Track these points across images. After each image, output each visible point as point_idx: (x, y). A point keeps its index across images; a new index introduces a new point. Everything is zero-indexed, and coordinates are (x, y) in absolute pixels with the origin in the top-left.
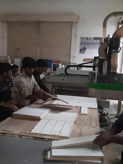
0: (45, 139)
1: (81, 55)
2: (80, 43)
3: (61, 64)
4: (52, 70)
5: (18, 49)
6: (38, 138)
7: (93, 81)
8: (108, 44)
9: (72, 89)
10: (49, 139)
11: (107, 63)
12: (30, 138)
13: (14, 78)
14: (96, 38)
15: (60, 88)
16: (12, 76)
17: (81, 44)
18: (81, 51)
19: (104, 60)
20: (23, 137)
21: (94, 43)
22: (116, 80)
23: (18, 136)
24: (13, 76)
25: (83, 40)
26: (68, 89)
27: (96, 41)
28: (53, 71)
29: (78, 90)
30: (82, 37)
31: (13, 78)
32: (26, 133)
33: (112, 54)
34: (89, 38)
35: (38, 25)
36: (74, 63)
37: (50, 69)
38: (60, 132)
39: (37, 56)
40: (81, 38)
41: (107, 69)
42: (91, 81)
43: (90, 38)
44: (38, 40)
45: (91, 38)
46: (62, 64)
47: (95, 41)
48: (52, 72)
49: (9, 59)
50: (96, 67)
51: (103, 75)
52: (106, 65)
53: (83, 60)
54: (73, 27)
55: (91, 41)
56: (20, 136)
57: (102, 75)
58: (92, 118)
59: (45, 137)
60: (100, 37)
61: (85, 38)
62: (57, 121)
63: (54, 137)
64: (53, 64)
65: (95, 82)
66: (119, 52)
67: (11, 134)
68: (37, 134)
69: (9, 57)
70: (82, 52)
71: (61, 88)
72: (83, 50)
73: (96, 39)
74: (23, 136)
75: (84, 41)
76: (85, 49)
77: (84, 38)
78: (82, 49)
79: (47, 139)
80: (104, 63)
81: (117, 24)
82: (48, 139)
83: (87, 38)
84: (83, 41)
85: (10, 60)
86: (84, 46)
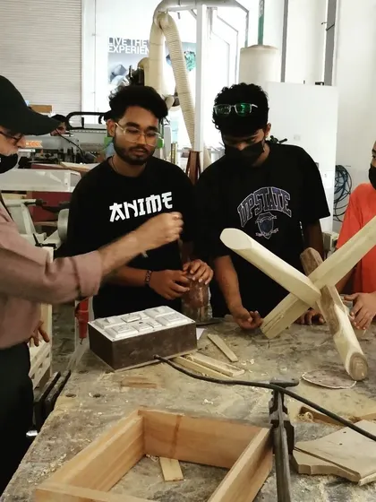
2: (110, 53)
17: (112, 56)
18: (113, 76)
25: (116, 44)
30: (114, 37)
34: (134, 41)
40: (111, 40)
43: (136, 42)
45: (138, 41)
55: (140, 51)
61: (123, 41)
70: (115, 81)
72: (117, 76)
75: (120, 50)
76: (123, 71)
77: (118, 39)
83: (128, 42)
84: (116, 49)
86: (120, 63)
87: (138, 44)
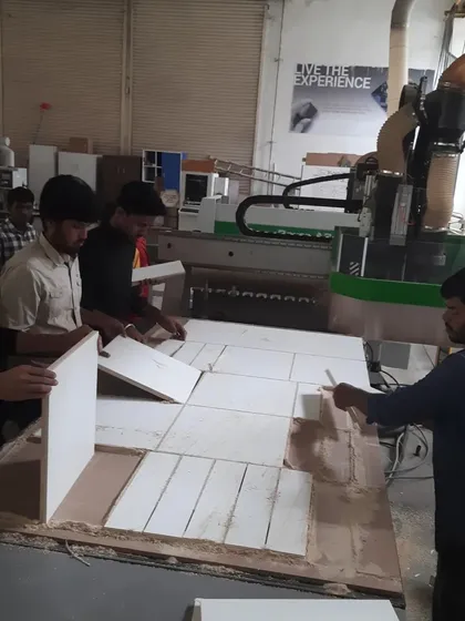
0: (165, 557)
1: (297, 136)
2: (296, 87)
3: (216, 175)
4: (182, 199)
5: (44, 106)
6: (135, 553)
7: (353, 266)
8: (419, 114)
9: (265, 296)
10: (182, 561)
11: (410, 196)
12: (101, 553)
13: (23, 243)
14: (357, 67)
15: (219, 291)
16: (12, 235)
17: (299, 90)
18: (297, 119)
19: (398, 180)
20: (75, 547)
21: (348, 91)
22: (443, 264)
23: (54, 544)
24: (16, 233)
25: (306, 74)
26: (248, 296)
27: (359, 83)
28: (185, 203)
29: (290, 300)
30: (304, 63)
31: (15, 243)
32: (87, 530)
33: (433, 160)
34: (331, 68)
35: (125, 8)
36: (266, 168)
37: (173, 192)
38: (229, 525)
39: (122, 137)
40: (299, 67)
41: (407, 218)
42: (345, 268)
43: (334, 70)
44: (124, 74)
45: (337, 68)
46: (222, 175)
47: (353, 83)
48: (182, 207)
49: (10, 147)
50: (365, 209)
51: (392, 242)
52: (406, 201)
53: (304, 160)
54: (268, 23)
55: (338, 83)
56: (61, 542)
57: (388, 242)
58: (352, 443)
59: (165, 550)
60: (373, 66)
61: (316, 69)
62: (212, 461)
63: (205, 549)
64: (183, 175)
65: (360, 272)
66: (461, 151)
67: (24, 534)
68: (130, 534)
69: (8, 141)
70: (300, 126)
71: (224, 291)
72: (303, 118)
73: (359, 71)
74: (71, 543)
75: (311, 81)
76: (311, 112)
77: (310, 65)
78: (302, 112)
79: (174, 561)
80: (397, 195)
81: (446, 13)
82: (178, 558)
83: (323, 70)
84: (305, 80)
85: (12, 154)
86: (309, 100)
87: (336, 73)
